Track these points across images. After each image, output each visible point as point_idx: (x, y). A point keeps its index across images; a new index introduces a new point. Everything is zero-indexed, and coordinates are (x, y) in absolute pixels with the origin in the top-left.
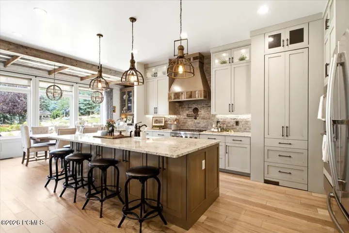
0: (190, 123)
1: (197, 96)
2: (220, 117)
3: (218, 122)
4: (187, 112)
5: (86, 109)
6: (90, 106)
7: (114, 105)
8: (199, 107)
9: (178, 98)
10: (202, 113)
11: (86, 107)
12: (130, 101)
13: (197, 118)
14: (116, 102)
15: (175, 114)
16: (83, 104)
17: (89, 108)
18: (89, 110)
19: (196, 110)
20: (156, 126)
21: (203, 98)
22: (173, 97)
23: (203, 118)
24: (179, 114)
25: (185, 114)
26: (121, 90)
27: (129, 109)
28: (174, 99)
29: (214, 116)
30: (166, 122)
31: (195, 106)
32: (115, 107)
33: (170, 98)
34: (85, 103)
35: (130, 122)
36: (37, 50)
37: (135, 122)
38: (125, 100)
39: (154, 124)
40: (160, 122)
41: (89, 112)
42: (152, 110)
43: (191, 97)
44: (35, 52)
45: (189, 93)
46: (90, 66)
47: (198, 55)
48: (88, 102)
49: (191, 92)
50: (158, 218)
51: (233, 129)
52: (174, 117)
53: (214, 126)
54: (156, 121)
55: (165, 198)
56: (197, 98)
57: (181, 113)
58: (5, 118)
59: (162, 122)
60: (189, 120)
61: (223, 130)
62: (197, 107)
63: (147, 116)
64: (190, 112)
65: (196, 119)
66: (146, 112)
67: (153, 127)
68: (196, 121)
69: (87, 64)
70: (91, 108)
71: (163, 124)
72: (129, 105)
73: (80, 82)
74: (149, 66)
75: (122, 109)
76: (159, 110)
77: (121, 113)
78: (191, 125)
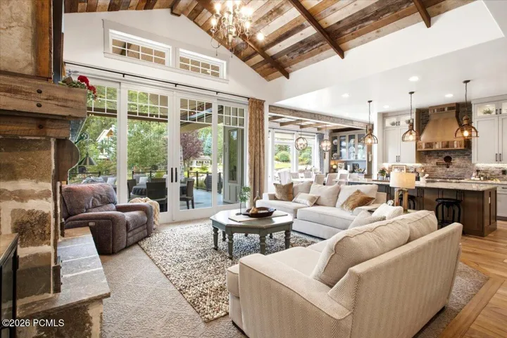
0: (440, 171)
1: (455, 146)
2: (481, 165)
3: (478, 171)
4: (436, 161)
8: (451, 155)
9: (431, 147)
10: (456, 161)
13: (450, 166)
15: (420, 162)
19: (448, 159)
21: (463, 148)
22: (423, 146)
23: (458, 167)
24: (426, 163)
25: (434, 163)
27: (341, 155)
28: (425, 148)
29: (474, 165)
31: (446, 154)
33: (419, 147)
42: (392, 158)
43: (447, 146)
45: (446, 143)
47: (455, 105)
49: (448, 142)
51: (498, 178)
52: (420, 165)
53: (474, 174)
56: (454, 148)
57: (428, 161)
60: (439, 169)
61: (486, 178)
62: (449, 155)
64: (441, 160)
65: (448, 167)
66: (385, 160)
68: (448, 169)
73: (300, 130)
74: (389, 115)
75: (331, 156)
76: (402, 159)
77: (330, 160)
78: (442, 173)
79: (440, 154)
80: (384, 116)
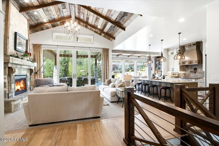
0: (192, 75)
1: (194, 63)
7: (152, 67)
9: (184, 64)
10: (199, 70)
12: (159, 64)
13: (196, 73)
14: (153, 65)
15: (183, 71)
19: (196, 69)
20: (173, 77)
21: (197, 64)
22: (181, 64)
23: (200, 73)
24: (186, 71)
25: (189, 71)
26: (155, 59)
27: (159, 68)
28: (182, 64)
30: (178, 75)
32: (152, 68)
33: (180, 64)
35: (160, 75)
36: (128, 51)
37: (162, 75)
38: (157, 64)
39: (172, 76)
40: (175, 75)
42: (171, 69)
43: (191, 63)
44: (128, 52)
45: (190, 62)
46: (143, 53)
47: (196, 43)
49: (191, 61)
50: (170, 100)
52: (183, 72)
54: (173, 74)
55: (172, 96)
56: (194, 64)
57: (187, 70)
59: (176, 75)
60: (191, 74)
62: (196, 67)
63: (168, 72)
64: (192, 70)
65: (195, 73)
66: (168, 70)
67: (172, 77)
68: (195, 74)
69: (142, 52)
71: (177, 76)
72: (159, 66)
73: (138, 58)
74: (170, 49)
75: (155, 69)
76: (175, 69)
77: (155, 71)
78: (193, 76)
79: (192, 67)
80: (168, 50)
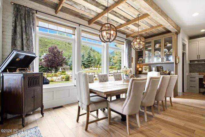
5: (87, 64)
6: (90, 63)
11: (87, 63)
16: (86, 61)
17: (89, 63)
18: (90, 65)
34: (87, 60)
41: (89, 66)
48: (89, 60)
58: (49, 69)
70: (90, 64)
75: (137, 60)
77: (136, 63)
